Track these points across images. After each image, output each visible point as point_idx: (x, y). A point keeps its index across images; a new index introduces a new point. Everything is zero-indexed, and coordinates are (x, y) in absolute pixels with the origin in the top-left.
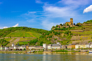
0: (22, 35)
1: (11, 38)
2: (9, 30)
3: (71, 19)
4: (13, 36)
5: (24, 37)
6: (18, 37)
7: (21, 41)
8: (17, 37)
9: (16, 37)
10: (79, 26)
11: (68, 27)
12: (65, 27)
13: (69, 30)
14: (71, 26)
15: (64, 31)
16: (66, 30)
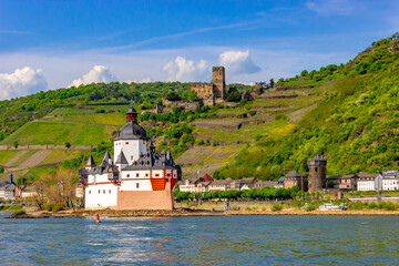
0: (66, 134)
1: (19, 147)
2: (24, 108)
4: (29, 139)
5: (68, 146)
6: (45, 147)
7: (50, 162)
8: (39, 147)
9: (36, 147)
10: (239, 100)
11: (193, 106)
12: (182, 108)
13: (193, 119)
14: (208, 103)
15: (171, 127)
16: (181, 122)
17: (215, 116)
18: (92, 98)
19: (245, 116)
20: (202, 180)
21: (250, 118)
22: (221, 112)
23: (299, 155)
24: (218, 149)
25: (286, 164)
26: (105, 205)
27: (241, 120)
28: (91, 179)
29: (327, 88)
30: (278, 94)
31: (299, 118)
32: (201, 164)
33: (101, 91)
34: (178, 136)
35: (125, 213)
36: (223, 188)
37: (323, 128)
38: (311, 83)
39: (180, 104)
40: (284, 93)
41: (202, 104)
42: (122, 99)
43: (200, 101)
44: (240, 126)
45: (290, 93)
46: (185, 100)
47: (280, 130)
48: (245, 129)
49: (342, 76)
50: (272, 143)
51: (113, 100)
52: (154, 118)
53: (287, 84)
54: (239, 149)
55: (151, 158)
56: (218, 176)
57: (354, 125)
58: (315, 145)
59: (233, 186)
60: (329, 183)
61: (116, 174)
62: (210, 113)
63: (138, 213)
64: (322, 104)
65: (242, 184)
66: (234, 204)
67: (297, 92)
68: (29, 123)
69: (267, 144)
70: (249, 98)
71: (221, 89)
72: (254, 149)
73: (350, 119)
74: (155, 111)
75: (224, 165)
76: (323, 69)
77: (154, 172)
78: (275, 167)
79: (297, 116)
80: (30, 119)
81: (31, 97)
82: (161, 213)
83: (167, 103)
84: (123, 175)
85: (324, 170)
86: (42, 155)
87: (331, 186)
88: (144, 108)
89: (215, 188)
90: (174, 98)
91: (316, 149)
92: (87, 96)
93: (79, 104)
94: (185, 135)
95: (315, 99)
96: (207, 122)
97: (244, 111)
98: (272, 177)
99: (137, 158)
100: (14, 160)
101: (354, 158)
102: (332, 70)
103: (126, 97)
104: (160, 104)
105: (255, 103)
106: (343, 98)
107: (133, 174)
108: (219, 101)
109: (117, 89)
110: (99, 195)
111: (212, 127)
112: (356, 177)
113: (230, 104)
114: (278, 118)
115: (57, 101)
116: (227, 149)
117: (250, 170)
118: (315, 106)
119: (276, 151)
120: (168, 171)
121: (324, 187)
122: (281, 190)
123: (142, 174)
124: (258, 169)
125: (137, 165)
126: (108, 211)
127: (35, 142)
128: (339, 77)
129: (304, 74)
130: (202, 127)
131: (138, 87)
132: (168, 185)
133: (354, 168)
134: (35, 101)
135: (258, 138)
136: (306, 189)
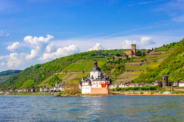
0: (83, 68)
1: (67, 73)
2: (69, 60)
3: (132, 45)
4: (70, 70)
5: (84, 72)
6: (76, 73)
7: (77, 78)
8: (74, 73)
10: (141, 55)
11: (125, 58)
12: (121, 59)
13: (125, 62)
14: (130, 57)
15: (117, 65)
16: (121, 64)
17: (132, 61)
18: (92, 56)
19: (143, 61)
20: (126, 83)
21: (145, 62)
22: (134, 60)
23: (160, 74)
24: (133, 73)
25: (156, 77)
26: (87, 93)
27: (141, 63)
28: (83, 84)
29: (172, 51)
30: (155, 53)
31: (162, 61)
32: (127, 78)
33: (95, 53)
34: (119, 68)
35: (93, 95)
36: (134, 86)
37: (169, 65)
38: (167, 49)
39: (120, 57)
40: (157, 53)
41: (128, 57)
42: (102, 56)
43: (127, 56)
44: (141, 65)
45: (159, 52)
46: (122, 56)
47: (155, 66)
48: (143, 66)
49: (177, 46)
50: (152, 70)
51: (99, 56)
52: (111, 62)
53: (158, 50)
54: (140, 73)
55: (101, 77)
56: (133, 82)
57: (180, 64)
58: (166, 71)
59: (137, 86)
60: (169, 84)
61: (90, 83)
62: (131, 60)
63: (97, 95)
64: (169, 56)
65: (140, 85)
66: (136, 92)
67: (161, 52)
68: (71, 65)
69: (150, 71)
70: (144, 55)
71: (134, 52)
72: (145, 72)
73: (179, 62)
74: (112, 60)
75: (135, 78)
76: (171, 44)
77: (102, 82)
78: (152, 79)
79: (161, 61)
80: (71, 63)
81: (71, 56)
82: (104, 95)
83: (116, 57)
84: (92, 83)
85: (167, 80)
86: (75, 75)
87: (170, 85)
88: (108, 59)
89: (131, 86)
90: (118, 55)
91: (166, 73)
92: (90, 55)
93: (87, 58)
94: (122, 68)
95: (167, 54)
96: (129, 63)
97: (143, 59)
98: (151, 82)
99: (97, 77)
100: (65, 77)
101: (180, 75)
102: (174, 44)
103: (104, 55)
104: (114, 58)
105: (146, 57)
106: (177, 54)
107: (96, 82)
108: (134, 56)
109: (100, 52)
110: (86, 89)
111: (131, 65)
112: (179, 82)
113: (137, 57)
114: (154, 61)
115: (80, 57)
116: (136, 73)
117: (143, 80)
118: (167, 57)
119: (153, 73)
120: (107, 81)
121: (167, 85)
122: (152, 87)
123: (99, 82)
124: (146, 79)
125: (97, 80)
126: (88, 94)
127: (72, 71)
128: (176, 46)
129: (164, 46)
130: (128, 65)
131: (108, 51)
132: (107, 86)
133: (179, 79)
134: (73, 57)
135: (147, 68)
136: (162, 87)
